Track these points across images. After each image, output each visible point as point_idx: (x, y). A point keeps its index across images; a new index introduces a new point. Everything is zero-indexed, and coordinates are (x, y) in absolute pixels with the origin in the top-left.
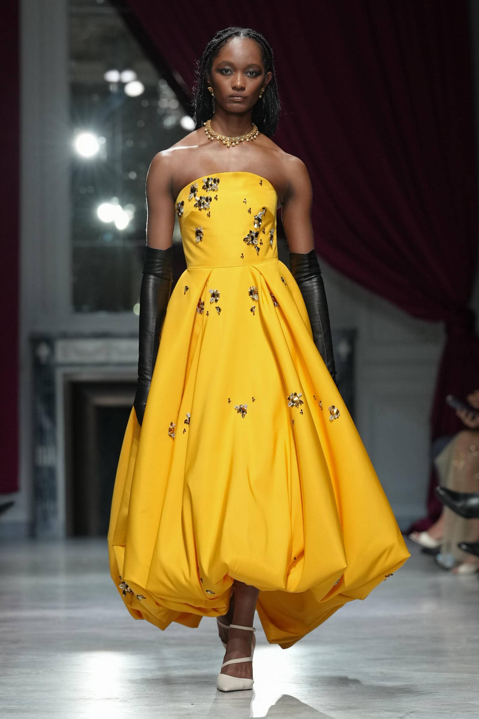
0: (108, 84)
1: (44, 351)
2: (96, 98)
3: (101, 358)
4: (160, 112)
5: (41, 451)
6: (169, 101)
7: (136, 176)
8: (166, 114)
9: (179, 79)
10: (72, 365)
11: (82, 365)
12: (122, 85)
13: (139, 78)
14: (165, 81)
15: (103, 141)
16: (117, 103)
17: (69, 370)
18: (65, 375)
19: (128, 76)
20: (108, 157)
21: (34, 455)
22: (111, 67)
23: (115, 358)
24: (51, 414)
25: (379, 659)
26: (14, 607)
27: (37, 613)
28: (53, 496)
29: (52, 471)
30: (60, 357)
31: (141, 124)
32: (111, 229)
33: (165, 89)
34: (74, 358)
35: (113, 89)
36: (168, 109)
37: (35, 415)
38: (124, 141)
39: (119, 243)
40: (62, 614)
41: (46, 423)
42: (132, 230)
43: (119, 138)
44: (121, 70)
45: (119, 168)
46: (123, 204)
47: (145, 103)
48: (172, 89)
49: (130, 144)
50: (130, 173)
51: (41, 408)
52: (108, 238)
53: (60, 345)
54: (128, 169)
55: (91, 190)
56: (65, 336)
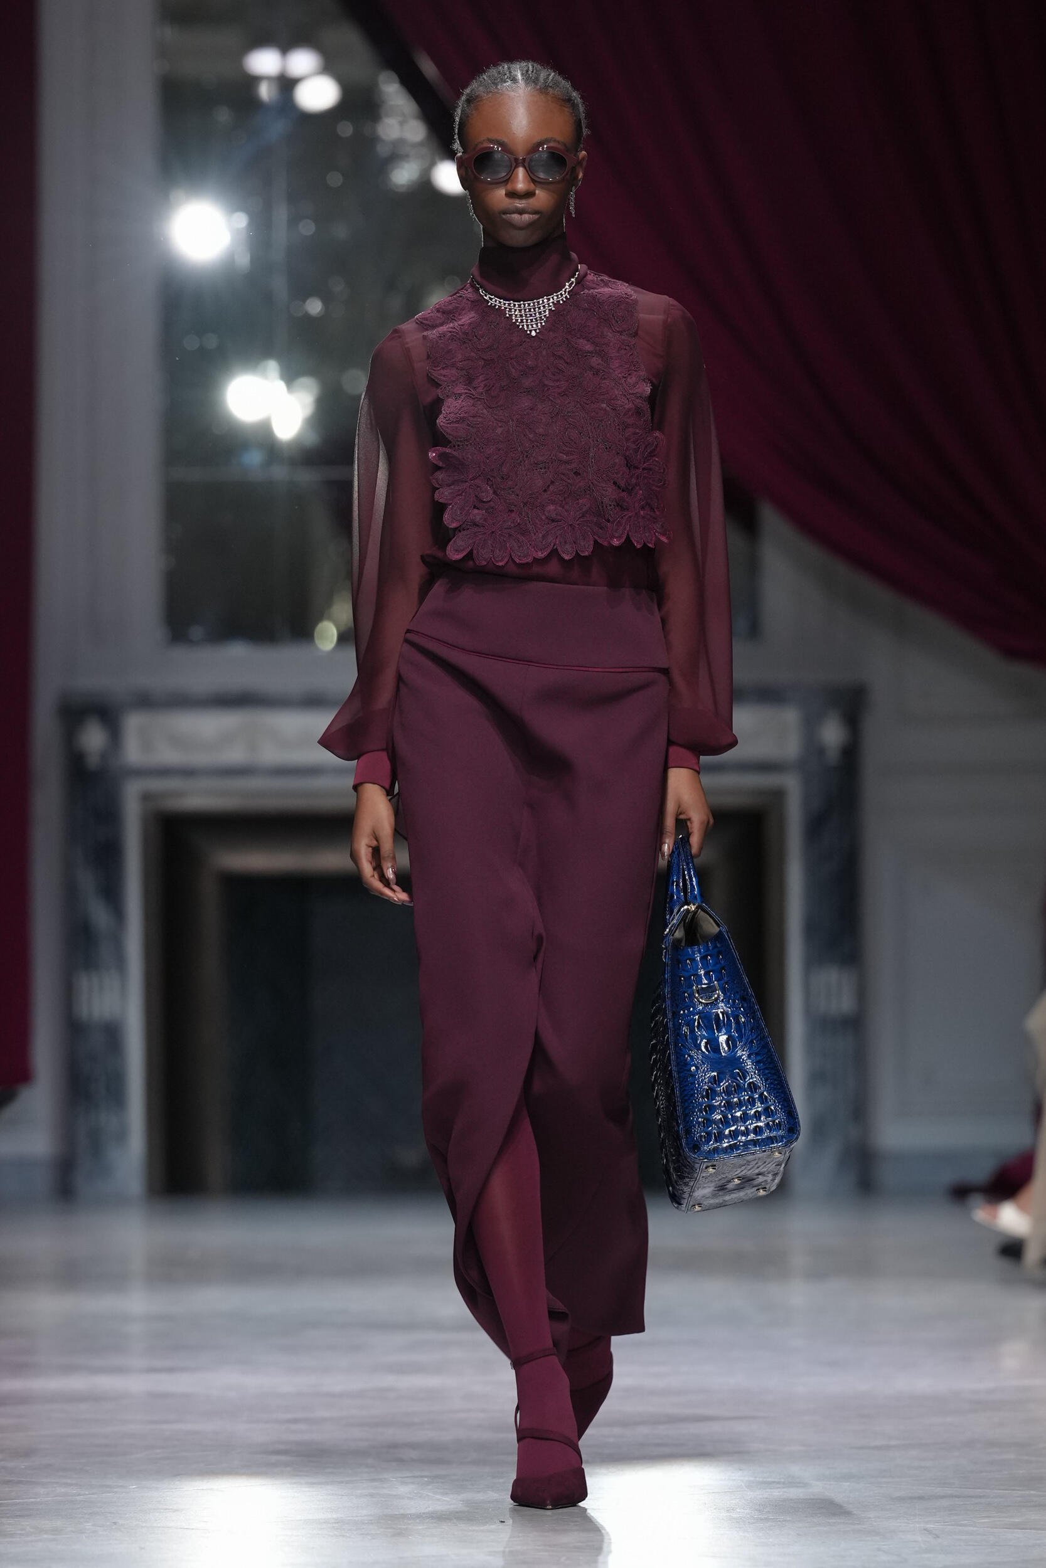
0: (253, 81)
1: (93, 738)
2: (223, 116)
3: (235, 755)
4: (382, 150)
5: (84, 982)
6: (402, 123)
7: (321, 310)
8: (395, 157)
9: (428, 68)
10: (164, 772)
11: (188, 772)
12: (287, 84)
13: (329, 67)
14: (395, 76)
15: (241, 220)
16: (277, 129)
17: (156, 785)
18: (146, 797)
19: (302, 62)
20: (252, 261)
21: (68, 995)
22: (261, 40)
23: (270, 755)
24: (112, 894)
25: (921, 1498)
26: (20, 1368)
27: (77, 1383)
28: (116, 1095)
29: (113, 1033)
30: (133, 753)
31: (335, 179)
32: (263, 436)
33: (393, 93)
34: (168, 756)
35: (265, 92)
36: (401, 142)
37: (71, 894)
38: (294, 221)
39: (280, 473)
40: (136, 1384)
41: (100, 916)
42: (312, 439)
43: (281, 214)
44: (285, 47)
45: (280, 285)
46: (290, 377)
47: (346, 129)
48: (410, 97)
49: (308, 228)
50: (308, 301)
51: (87, 880)
52: (254, 459)
53: (134, 723)
54: (302, 292)
55: (211, 341)
56: (146, 702)
